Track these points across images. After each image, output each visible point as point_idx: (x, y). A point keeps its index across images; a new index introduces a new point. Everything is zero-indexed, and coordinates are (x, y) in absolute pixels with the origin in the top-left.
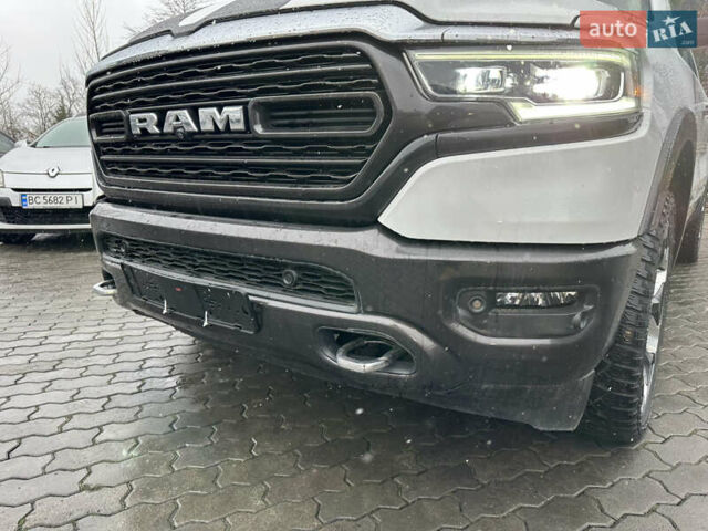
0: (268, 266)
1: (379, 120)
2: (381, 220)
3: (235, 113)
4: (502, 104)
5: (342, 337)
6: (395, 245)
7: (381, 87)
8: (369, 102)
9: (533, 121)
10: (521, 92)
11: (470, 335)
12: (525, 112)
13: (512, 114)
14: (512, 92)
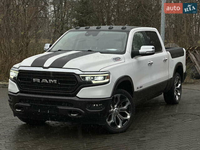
0: (61, 102)
1: (76, 84)
2: (77, 95)
3: (55, 81)
4: (91, 81)
5: (71, 112)
6: (78, 99)
7: (76, 79)
8: (75, 81)
9: (95, 83)
10: (93, 79)
11: (88, 110)
12: (94, 82)
13: (92, 82)
14: (92, 80)
